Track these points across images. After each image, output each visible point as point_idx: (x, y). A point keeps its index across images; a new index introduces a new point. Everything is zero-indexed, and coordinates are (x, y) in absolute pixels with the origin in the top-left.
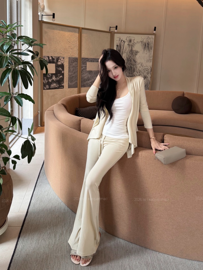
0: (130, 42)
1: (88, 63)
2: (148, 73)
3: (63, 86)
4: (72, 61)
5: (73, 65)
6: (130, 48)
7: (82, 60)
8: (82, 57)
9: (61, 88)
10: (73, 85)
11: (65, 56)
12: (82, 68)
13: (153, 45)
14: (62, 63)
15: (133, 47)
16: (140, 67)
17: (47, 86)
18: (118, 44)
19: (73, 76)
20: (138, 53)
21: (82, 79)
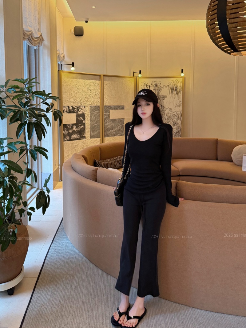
0: (156, 87)
1: (111, 111)
2: (178, 119)
3: (85, 137)
4: (94, 109)
5: (95, 113)
6: (157, 93)
7: (104, 109)
8: (105, 105)
9: (82, 138)
10: (96, 135)
11: (86, 105)
12: (105, 116)
13: (181, 89)
14: (83, 112)
15: (159, 92)
17: (68, 138)
19: (95, 126)
20: (165, 98)
21: (104, 128)
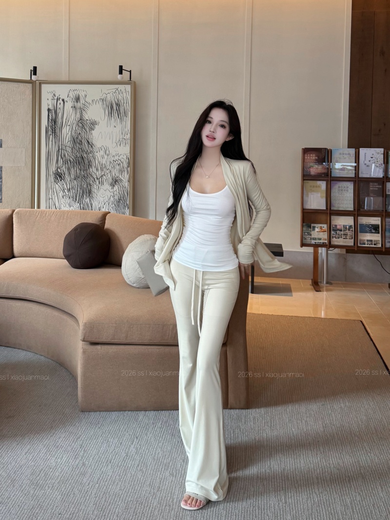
0: (77, 102)
2: (121, 171)
6: (78, 115)
13: (128, 107)
15: (84, 112)
16: (103, 157)
18: (49, 107)
20: (96, 126)
